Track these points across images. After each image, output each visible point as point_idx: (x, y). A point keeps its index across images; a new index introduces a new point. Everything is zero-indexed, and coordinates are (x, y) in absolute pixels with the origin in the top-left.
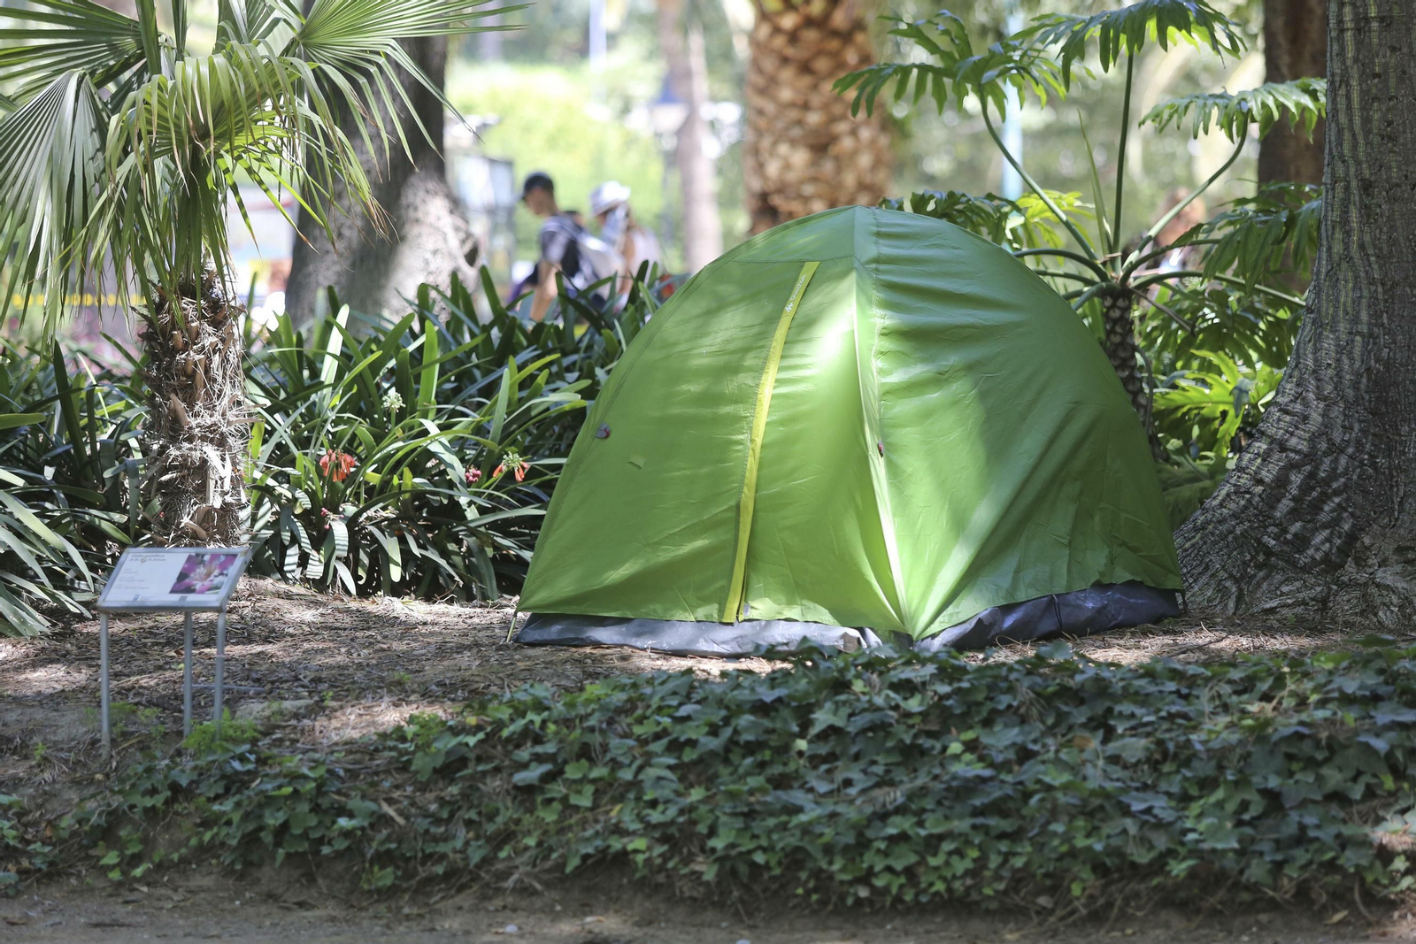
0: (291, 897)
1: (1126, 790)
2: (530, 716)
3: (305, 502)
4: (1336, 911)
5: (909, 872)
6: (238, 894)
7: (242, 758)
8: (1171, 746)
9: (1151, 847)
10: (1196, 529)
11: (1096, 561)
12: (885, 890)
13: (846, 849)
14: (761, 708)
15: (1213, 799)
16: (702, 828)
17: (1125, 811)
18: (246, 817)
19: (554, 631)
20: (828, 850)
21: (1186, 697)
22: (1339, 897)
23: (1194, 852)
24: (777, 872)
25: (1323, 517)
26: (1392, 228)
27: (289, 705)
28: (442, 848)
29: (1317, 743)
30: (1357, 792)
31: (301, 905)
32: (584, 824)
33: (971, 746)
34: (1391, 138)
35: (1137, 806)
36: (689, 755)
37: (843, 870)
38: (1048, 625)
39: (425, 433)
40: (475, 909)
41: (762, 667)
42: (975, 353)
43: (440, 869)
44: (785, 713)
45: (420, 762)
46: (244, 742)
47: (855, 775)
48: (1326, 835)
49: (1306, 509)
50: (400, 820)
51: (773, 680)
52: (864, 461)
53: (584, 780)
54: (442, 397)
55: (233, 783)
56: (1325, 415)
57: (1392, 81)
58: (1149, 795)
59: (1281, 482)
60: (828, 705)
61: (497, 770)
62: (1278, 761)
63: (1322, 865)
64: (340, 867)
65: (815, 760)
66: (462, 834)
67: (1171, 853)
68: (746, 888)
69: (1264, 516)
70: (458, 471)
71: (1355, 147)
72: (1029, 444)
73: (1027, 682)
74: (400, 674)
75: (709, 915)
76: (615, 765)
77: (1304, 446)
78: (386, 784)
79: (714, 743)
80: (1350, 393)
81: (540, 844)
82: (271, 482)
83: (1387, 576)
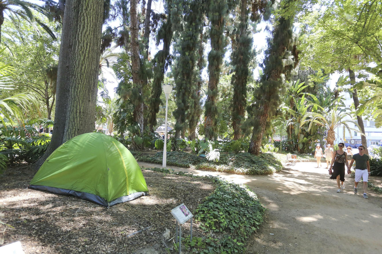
71: (77, 125)
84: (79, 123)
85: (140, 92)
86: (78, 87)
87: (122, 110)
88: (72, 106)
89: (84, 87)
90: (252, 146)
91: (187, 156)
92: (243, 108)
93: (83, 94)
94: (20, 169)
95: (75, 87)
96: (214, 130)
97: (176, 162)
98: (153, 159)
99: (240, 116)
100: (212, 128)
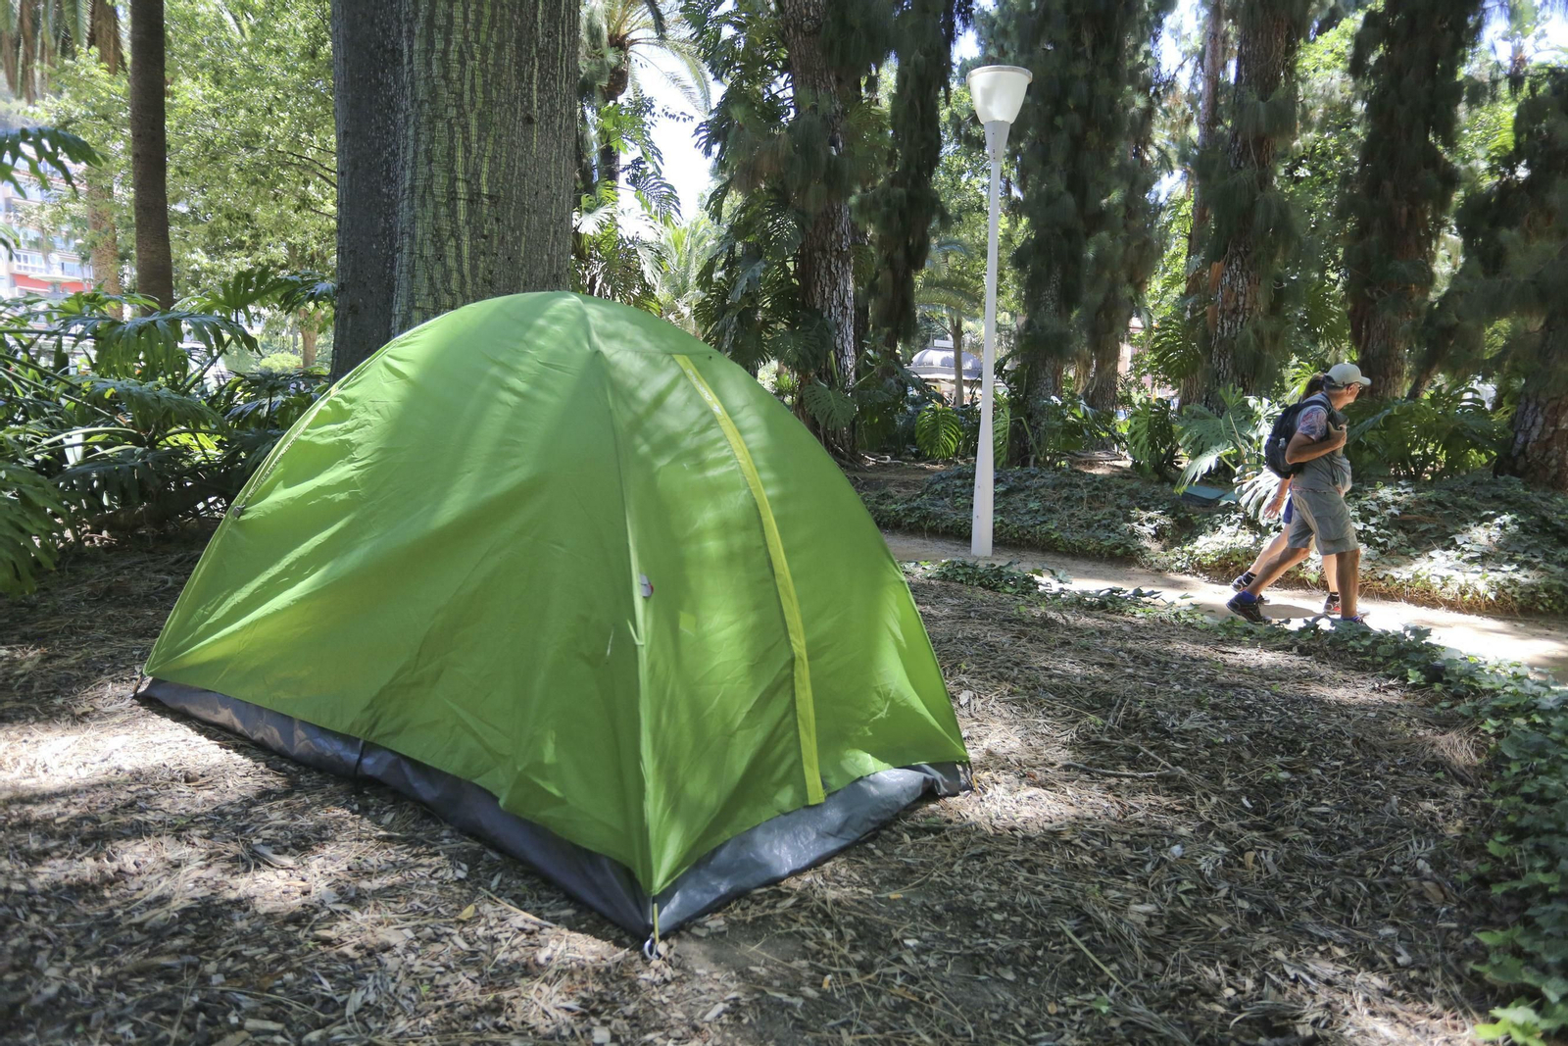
34: (490, 283)
57: (495, 242)
84: (474, 268)
85: (834, 143)
86: (450, 17)
87: (739, 247)
88: (422, 158)
89: (486, 21)
90: (1528, 433)
91: (1110, 496)
92: (1423, 213)
93: (484, 72)
94: (178, 561)
95: (430, 20)
96: (1268, 341)
97: (1045, 528)
98: (912, 510)
99: (1403, 266)
100: (1256, 332)
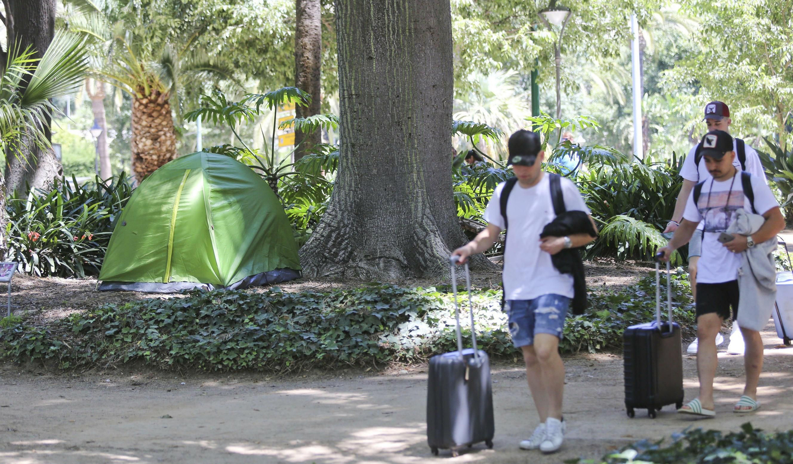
0: (37, 372)
1: (301, 332)
2: (109, 313)
3: (24, 248)
4: (368, 367)
5: (234, 359)
6: (19, 371)
7: (18, 328)
8: (314, 318)
9: (311, 350)
10: (304, 251)
11: (276, 261)
12: (228, 365)
13: (214, 353)
14: (184, 310)
15: (328, 334)
16: (168, 348)
17: (302, 339)
18: (21, 347)
19: (110, 287)
20: (208, 353)
21: (317, 303)
22: (368, 363)
23: (325, 351)
24: (192, 361)
25: (342, 247)
26: (361, 158)
27: (30, 311)
28: (84, 355)
29: (360, 316)
30: (372, 331)
31: (40, 374)
32: (129, 347)
33: (251, 320)
34: (360, 131)
35: (305, 337)
36: (161, 325)
37: (213, 360)
38: (263, 282)
39: (60, 225)
40: (95, 375)
41: (182, 296)
42: (239, 197)
43: (84, 362)
44: (191, 311)
45: (75, 329)
46: (18, 323)
47: (215, 330)
48: (364, 344)
49: (338, 244)
50: (69, 347)
51: (186, 300)
52: (208, 231)
53: (128, 333)
54: (64, 214)
55: (16, 336)
56: (342, 215)
57: (360, 113)
58: (308, 333)
59: (329, 236)
60: (205, 308)
61: (100, 331)
62: (348, 322)
63: (363, 353)
64: (51, 362)
65: (202, 326)
66: (90, 351)
67: (317, 351)
68: (182, 366)
69: (324, 247)
70: (71, 237)
71: (349, 133)
72: (256, 225)
73: (267, 299)
74: (63, 301)
75: (171, 375)
76: (138, 329)
77: (336, 225)
78: (65, 336)
79: (169, 321)
80: (349, 208)
81: (115, 354)
82: (13, 242)
83: (362, 264)
